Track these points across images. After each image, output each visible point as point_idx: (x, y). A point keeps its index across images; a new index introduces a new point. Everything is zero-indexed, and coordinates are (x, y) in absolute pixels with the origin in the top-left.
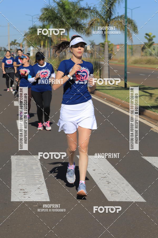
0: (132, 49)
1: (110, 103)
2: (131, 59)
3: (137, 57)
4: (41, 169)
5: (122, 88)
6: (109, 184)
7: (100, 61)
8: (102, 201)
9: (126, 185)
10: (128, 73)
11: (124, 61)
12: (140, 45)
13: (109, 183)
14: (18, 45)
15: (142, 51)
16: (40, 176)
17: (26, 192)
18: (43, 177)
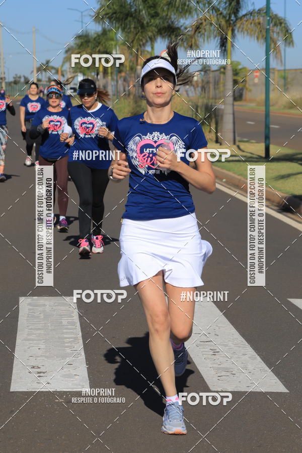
0: (285, 78)
1: (232, 188)
3: (295, 94)
4: (78, 324)
5: (261, 157)
6: (215, 355)
7: (215, 103)
9: (250, 358)
10: (272, 128)
11: (264, 104)
13: (215, 353)
14: (53, 71)
16: (76, 338)
17: (44, 373)
18: (81, 341)
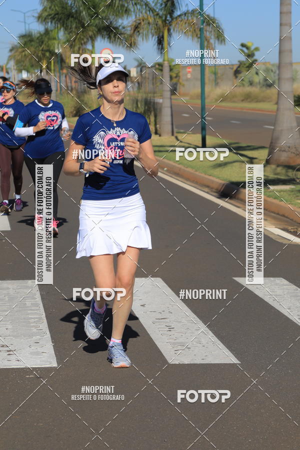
0: (215, 74)
1: (173, 176)
2: (214, 92)
3: (226, 88)
4: (41, 305)
6: (170, 331)
7: (154, 97)
8: (158, 364)
10: (209, 120)
11: (200, 97)
12: (231, 67)
15: (234, 77)
16: (40, 318)
17: (13, 351)
18: (45, 321)
